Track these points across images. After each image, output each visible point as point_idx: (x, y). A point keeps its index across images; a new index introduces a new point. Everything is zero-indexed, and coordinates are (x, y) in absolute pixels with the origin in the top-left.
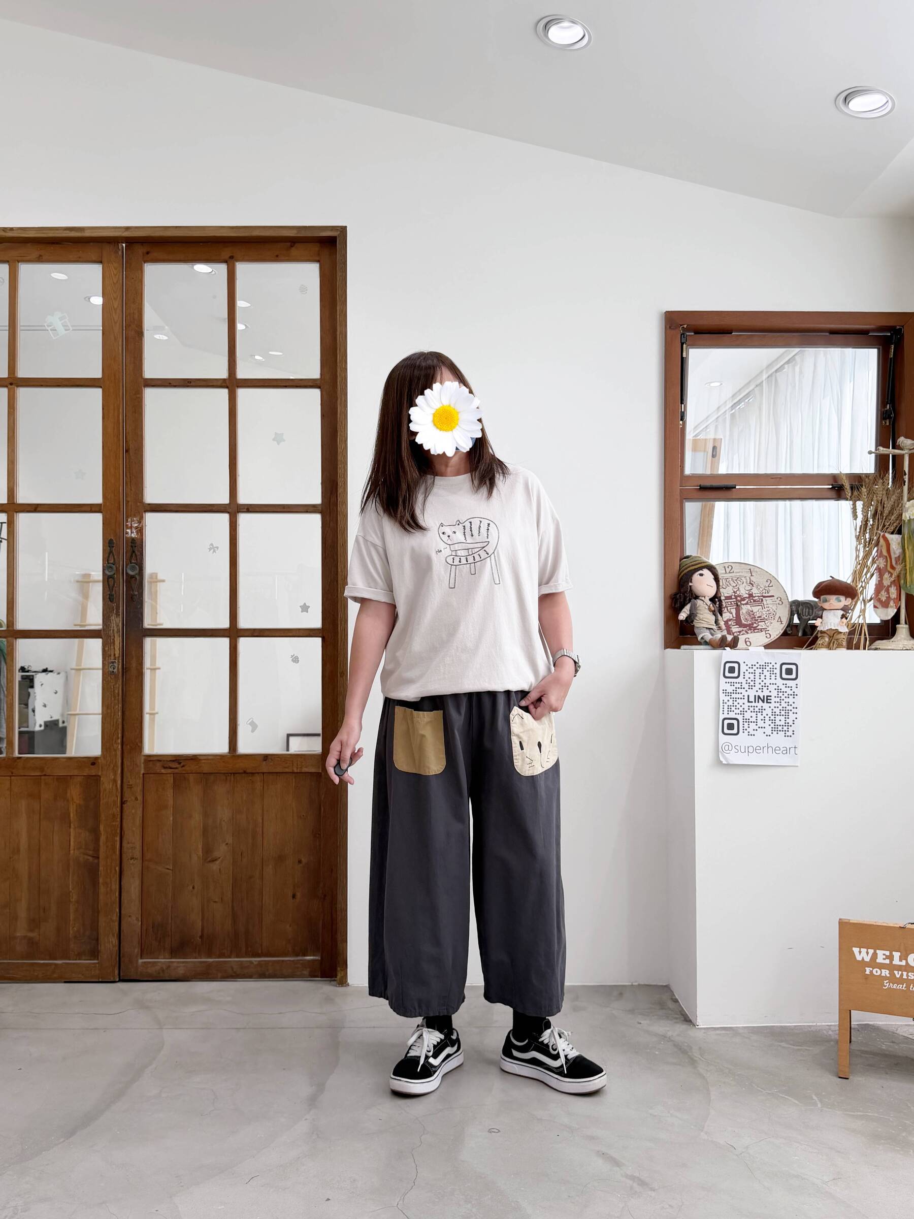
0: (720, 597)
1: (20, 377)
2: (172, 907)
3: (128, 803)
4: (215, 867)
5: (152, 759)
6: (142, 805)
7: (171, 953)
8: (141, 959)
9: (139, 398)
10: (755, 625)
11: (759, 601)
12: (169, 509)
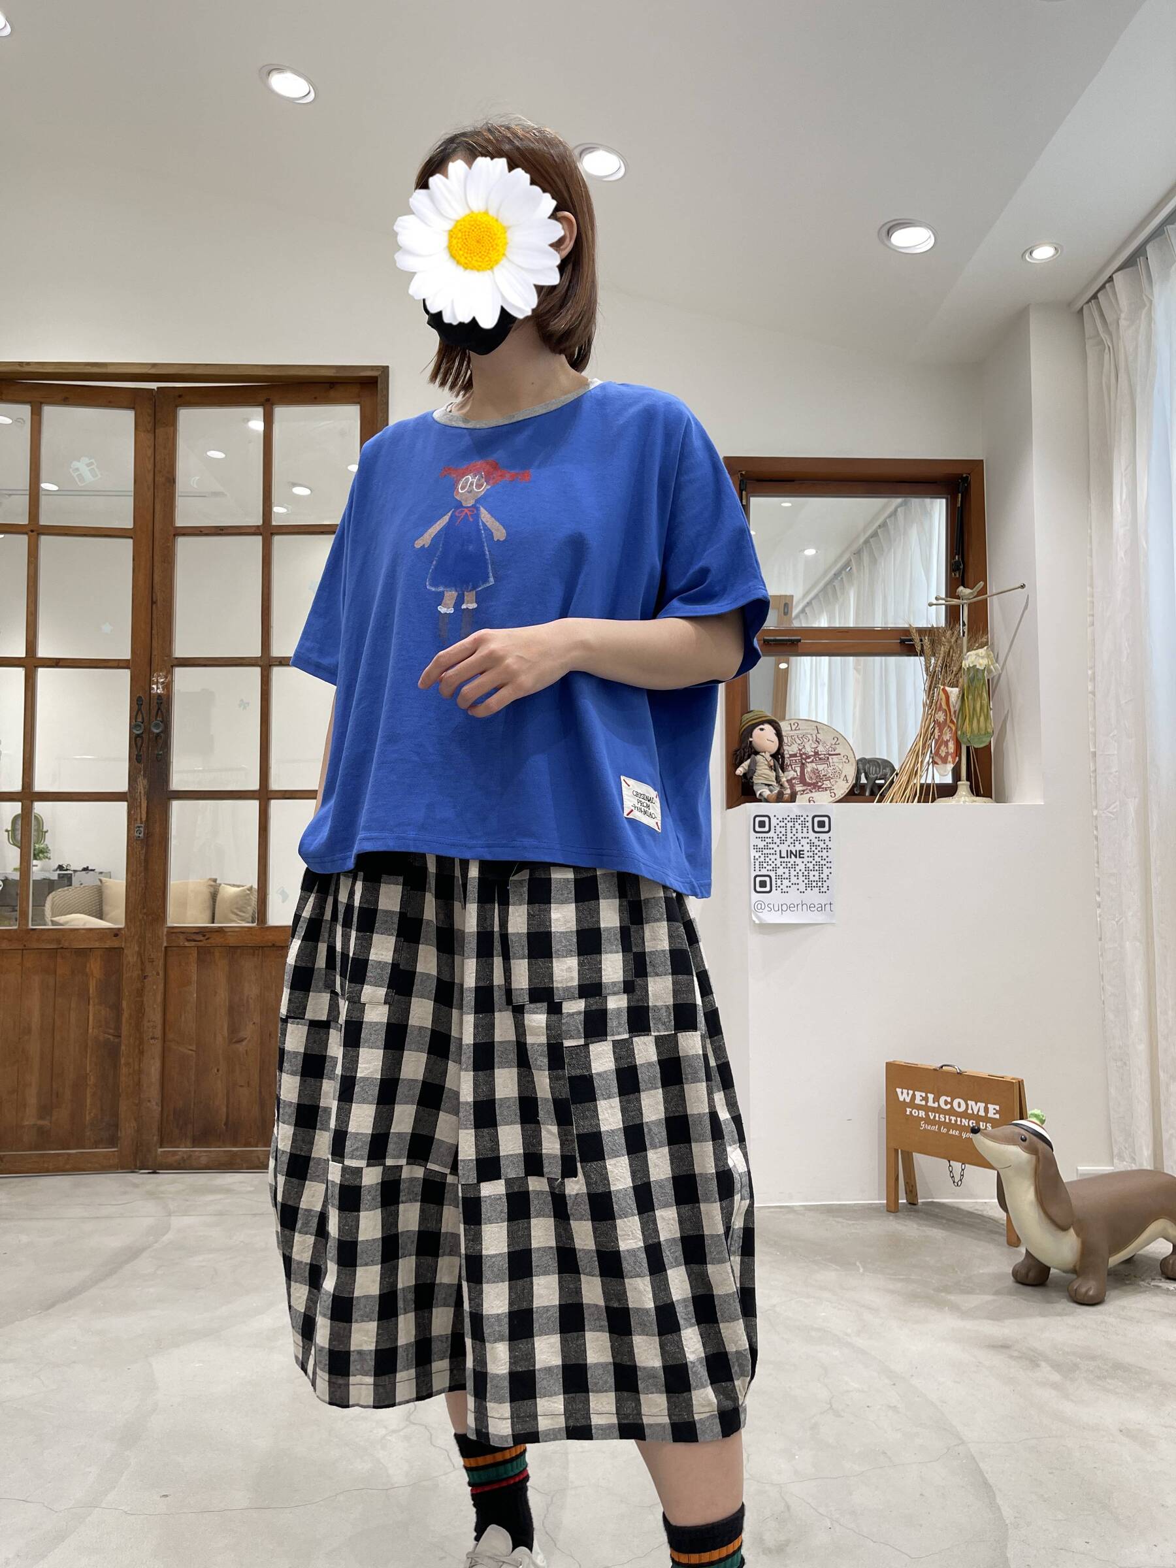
0: (783, 753)
1: (42, 523)
2: (195, 1092)
3: (150, 979)
4: (241, 1047)
5: (175, 931)
6: (163, 981)
7: (193, 1142)
8: (161, 1147)
9: (169, 547)
10: (820, 784)
11: (825, 760)
12: (196, 663)
